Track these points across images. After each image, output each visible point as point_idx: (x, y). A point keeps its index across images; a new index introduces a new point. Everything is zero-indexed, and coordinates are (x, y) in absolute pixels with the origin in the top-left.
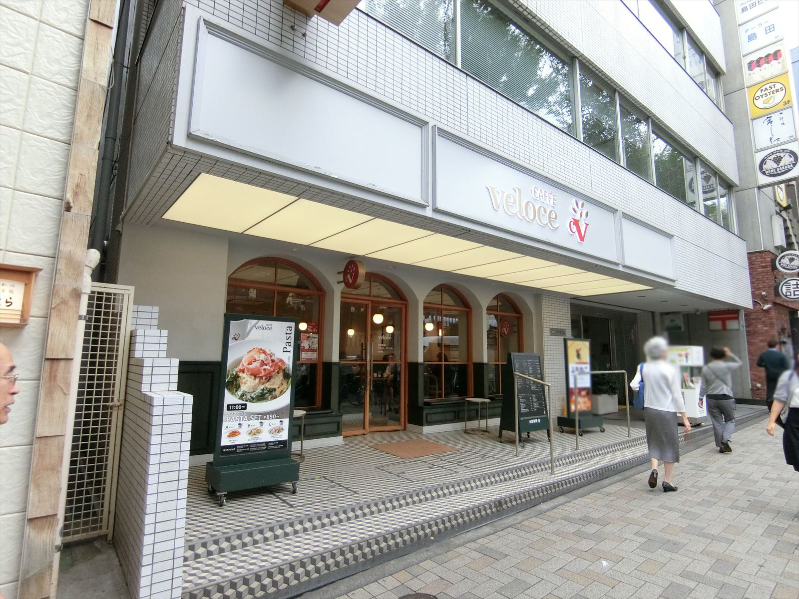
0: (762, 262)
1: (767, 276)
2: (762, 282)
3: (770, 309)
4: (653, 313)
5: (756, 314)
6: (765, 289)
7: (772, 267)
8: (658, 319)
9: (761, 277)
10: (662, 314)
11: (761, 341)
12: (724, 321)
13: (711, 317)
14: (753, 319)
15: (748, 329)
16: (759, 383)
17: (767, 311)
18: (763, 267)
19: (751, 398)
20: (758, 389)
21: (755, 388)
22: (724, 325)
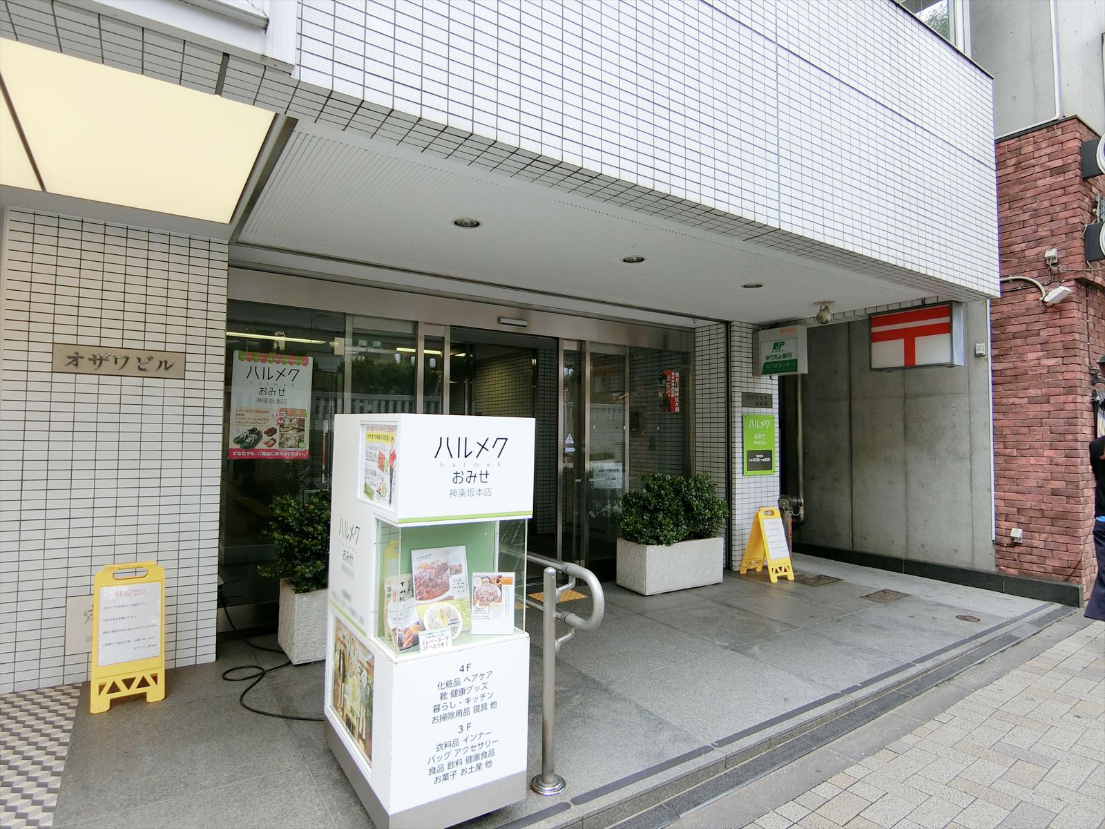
0: (1052, 157)
1: (1064, 199)
2: (1049, 218)
3: (1066, 301)
4: (727, 324)
5: (1027, 319)
6: (1055, 240)
7: (1082, 167)
8: (741, 344)
9: (1046, 204)
10: (759, 328)
11: (1032, 401)
12: (909, 338)
13: (875, 330)
14: (1015, 336)
15: (998, 366)
16: (1019, 525)
17: (1057, 308)
18: (1055, 171)
19: (994, 570)
20: (1014, 544)
21: (1006, 541)
22: (910, 352)
